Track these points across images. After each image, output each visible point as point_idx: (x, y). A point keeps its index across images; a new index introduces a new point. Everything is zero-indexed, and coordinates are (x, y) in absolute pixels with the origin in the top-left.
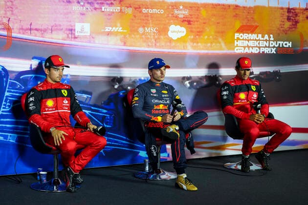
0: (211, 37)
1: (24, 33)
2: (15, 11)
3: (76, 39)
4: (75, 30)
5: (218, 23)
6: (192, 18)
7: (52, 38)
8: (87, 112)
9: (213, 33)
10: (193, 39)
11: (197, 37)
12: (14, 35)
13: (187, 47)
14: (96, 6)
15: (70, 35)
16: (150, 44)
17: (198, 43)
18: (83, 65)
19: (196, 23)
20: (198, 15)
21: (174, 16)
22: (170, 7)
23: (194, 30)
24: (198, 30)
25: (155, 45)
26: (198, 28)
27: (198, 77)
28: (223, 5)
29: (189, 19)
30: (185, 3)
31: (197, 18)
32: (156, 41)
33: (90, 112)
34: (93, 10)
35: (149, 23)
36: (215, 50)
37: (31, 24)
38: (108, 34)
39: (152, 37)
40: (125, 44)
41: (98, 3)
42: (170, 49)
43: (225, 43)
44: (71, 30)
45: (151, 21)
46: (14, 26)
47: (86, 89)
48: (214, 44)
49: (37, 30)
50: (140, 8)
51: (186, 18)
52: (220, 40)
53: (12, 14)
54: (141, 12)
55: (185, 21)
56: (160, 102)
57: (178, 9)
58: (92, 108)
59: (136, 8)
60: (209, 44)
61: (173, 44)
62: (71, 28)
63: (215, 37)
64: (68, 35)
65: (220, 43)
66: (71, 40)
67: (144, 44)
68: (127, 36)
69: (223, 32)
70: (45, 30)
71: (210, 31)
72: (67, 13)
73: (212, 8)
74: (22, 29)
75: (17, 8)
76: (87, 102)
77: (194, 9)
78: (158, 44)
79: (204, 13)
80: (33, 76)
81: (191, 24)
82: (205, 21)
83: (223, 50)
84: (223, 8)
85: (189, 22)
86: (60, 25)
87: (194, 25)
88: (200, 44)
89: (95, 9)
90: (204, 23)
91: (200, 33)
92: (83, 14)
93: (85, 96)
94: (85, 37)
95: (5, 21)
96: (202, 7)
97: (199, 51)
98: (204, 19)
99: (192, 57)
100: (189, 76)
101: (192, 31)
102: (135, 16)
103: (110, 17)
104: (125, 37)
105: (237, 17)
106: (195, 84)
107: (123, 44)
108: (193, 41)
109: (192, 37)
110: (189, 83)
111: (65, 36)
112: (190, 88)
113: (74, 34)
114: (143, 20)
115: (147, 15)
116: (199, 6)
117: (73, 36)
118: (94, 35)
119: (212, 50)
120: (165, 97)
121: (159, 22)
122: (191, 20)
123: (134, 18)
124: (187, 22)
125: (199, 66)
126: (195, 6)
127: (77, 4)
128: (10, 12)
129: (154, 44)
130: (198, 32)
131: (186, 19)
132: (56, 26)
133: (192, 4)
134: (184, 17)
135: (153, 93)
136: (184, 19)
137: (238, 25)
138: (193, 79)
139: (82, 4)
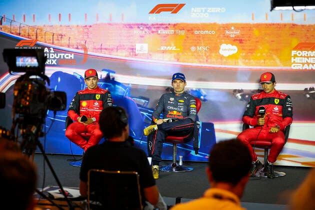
0: (264, 54)
1: (96, 52)
2: (90, 36)
3: (136, 56)
4: (135, 49)
5: (272, 41)
6: (243, 37)
7: (117, 55)
8: (145, 114)
9: (266, 51)
10: (245, 56)
11: (249, 54)
12: (89, 53)
13: (238, 62)
14: (154, 30)
15: (132, 53)
16: (201, 60)
17: (249, 59)
18: (142, 76)
19: (248, 42)
20: (250, 35)
21: (225, 37)
22: (222, 28)
23: (246, 48)
24: (250, 48)
25: (207, 61)
26: (250, 46)
27: (250, 90)
28: (278, 24)
29: (241, 38)
30: (236, 24)
31: (249, 37)
32: (207, 57)
33: (147, 114)
34: (151, 33)
35: (201, 43)
36: (268, 66)
37: (101, 45)
38: (164, 52)
39: (204, 54)
40: (178, 60)
41: (154, 28)
42: (221, 65)
43: (280, 60)
44: (133, 49)
45: (202, 41)
46: (89, 46)
47: (144, 96)
48: (267, 61)
49: (106, 49)
50: (192, 30)
51: (238, 37)
52: (275, 57)
53: (88, 37)
54: (193, 33)
55: (237, 40)
56: (175, 109)
57: (229, 29)
58: (149, 111)
59: (188, 31)
60: (262, 61)
61: (225, 60)
62: (132, 47)
63: (269, 54)
64: (130, 53)
65: (274, 60)
66: (132, 57)
67: (196, 60)
68: (181, 54)
69: (277, 50)
70: (112, 50)
71: (263, 49)
72: (130, 36)
73: (266, 27)
74: (95, 49)
75: (91, 33)
76: (145, 106)
77: (246, 29)
78: (209, 61)
79: (256, 32)
80: (103, 83)
81: (242, 43)
82: (257, 40)
83: (279, 66)
84: (277, 27)
85: (241, 41)
86: (124, 46)
87: (246, 44)
88: (252, 61)
89: (153, 32)
90: (257, 42)
91: (252, 51)
92: (142, 37)
93: (143, 101)
94: (143, 54)
95: (83, 43)
96: (254, 27)
97: (251, 67)
98: (257, 38)
99: (244, 72)
100: (240, 89)
101: (243, 49)
102: (187, 37)
103: (165, 38)
104: (178, 54)
105: (294, 35)
106: (247, 96)
107: (176, 60)
108: (245, 58)
109: (244, 54)
110: (241, 95)
111: (127, 53)
112: (241, 100)
113: (135, 52)
114: (196, 40)
115: (199, 36)
116: (252, 26)
117: (134, 54)
118: (151, 53)
119: (265, 66)
120: (179, 105)
121: (210, 41)
122: (243, 39)
123: (186, 39)
124: (239, 41)
125: (251, 80)
126: (247, 26)
127: (137, 29)
128: (87, 37)
129: (205, 61)
130: (250, 50)
131: (238, 39)
132: (121, 46)
133: (244, 24)
134: (235, 37)
135: (170, 101)
136: (236, 39)
137: (295, 42)
138: (245, 92)
139: (141, 28)
